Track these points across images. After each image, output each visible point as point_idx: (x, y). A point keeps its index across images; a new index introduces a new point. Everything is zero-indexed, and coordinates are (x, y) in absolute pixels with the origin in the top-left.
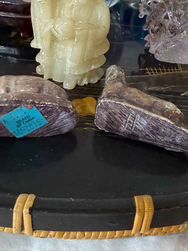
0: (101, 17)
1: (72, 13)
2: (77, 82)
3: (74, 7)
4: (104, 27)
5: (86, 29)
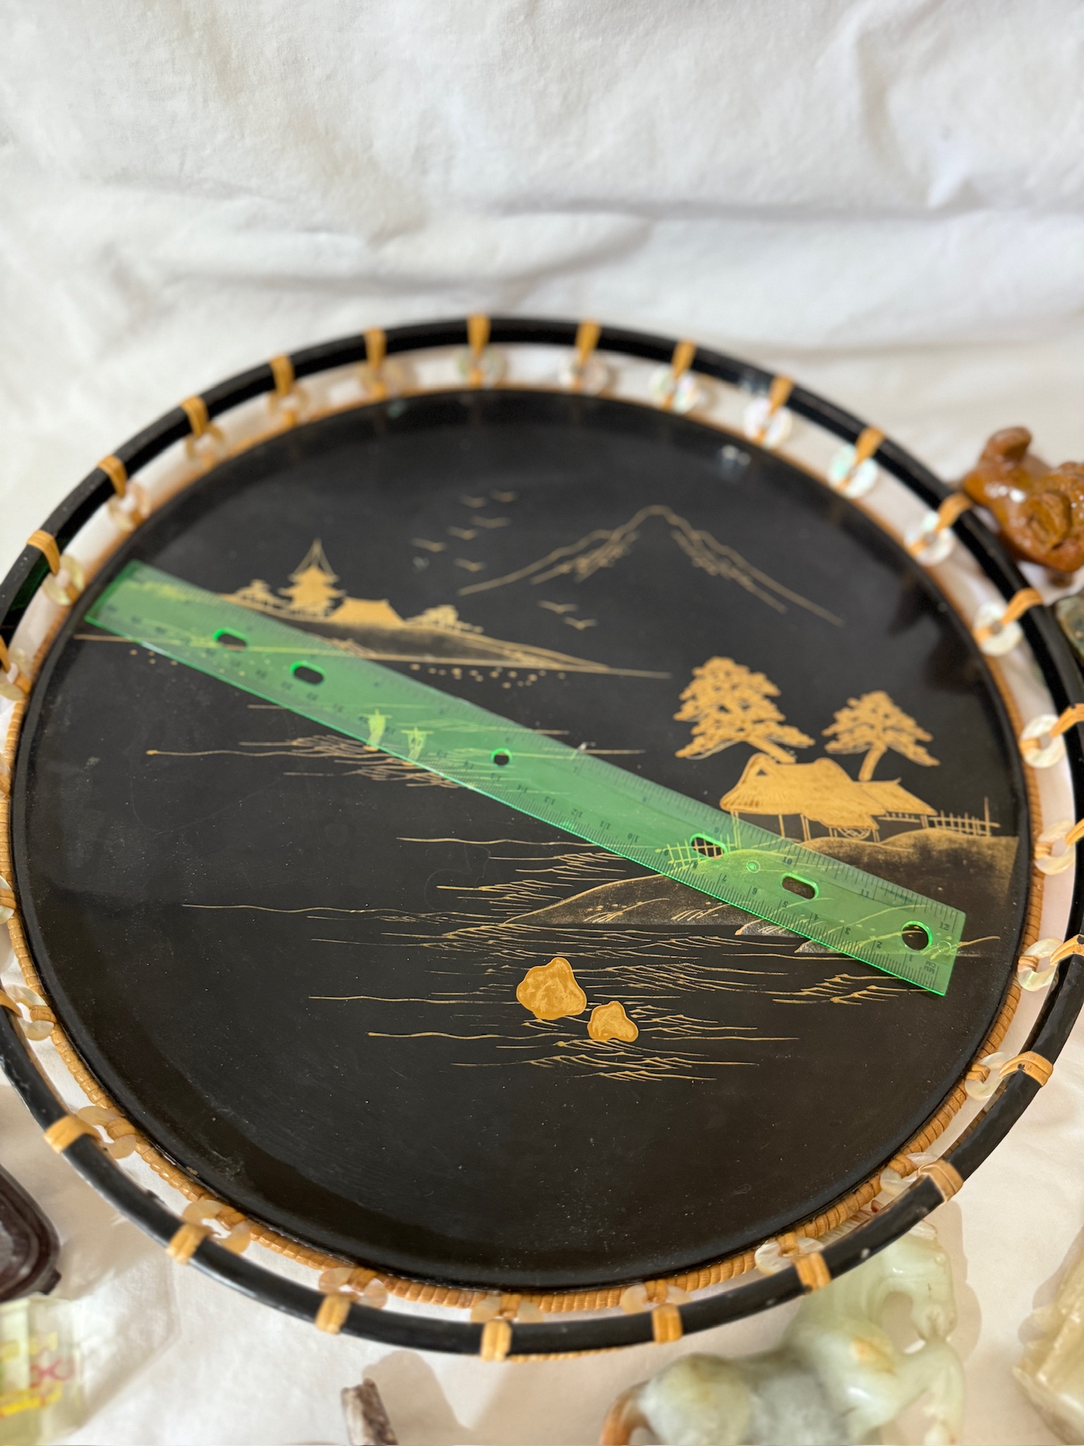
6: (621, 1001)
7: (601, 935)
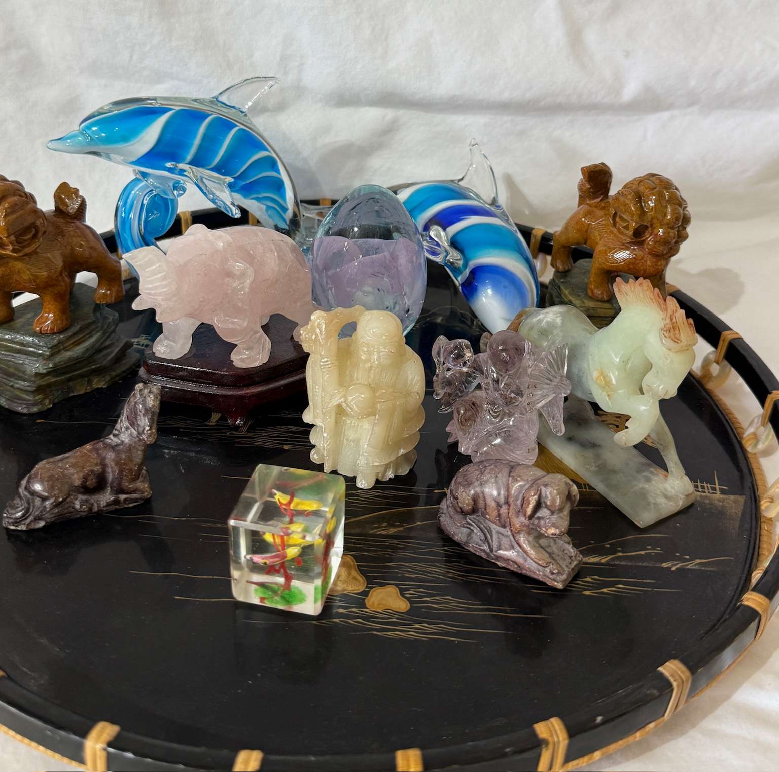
0: (412, 380)
1: (370, 377)
2: (378, 475)
3: (373, 368)
4: (418, 393)
5: (392, 400)
6: (397, 585)
7: (384, 542)
